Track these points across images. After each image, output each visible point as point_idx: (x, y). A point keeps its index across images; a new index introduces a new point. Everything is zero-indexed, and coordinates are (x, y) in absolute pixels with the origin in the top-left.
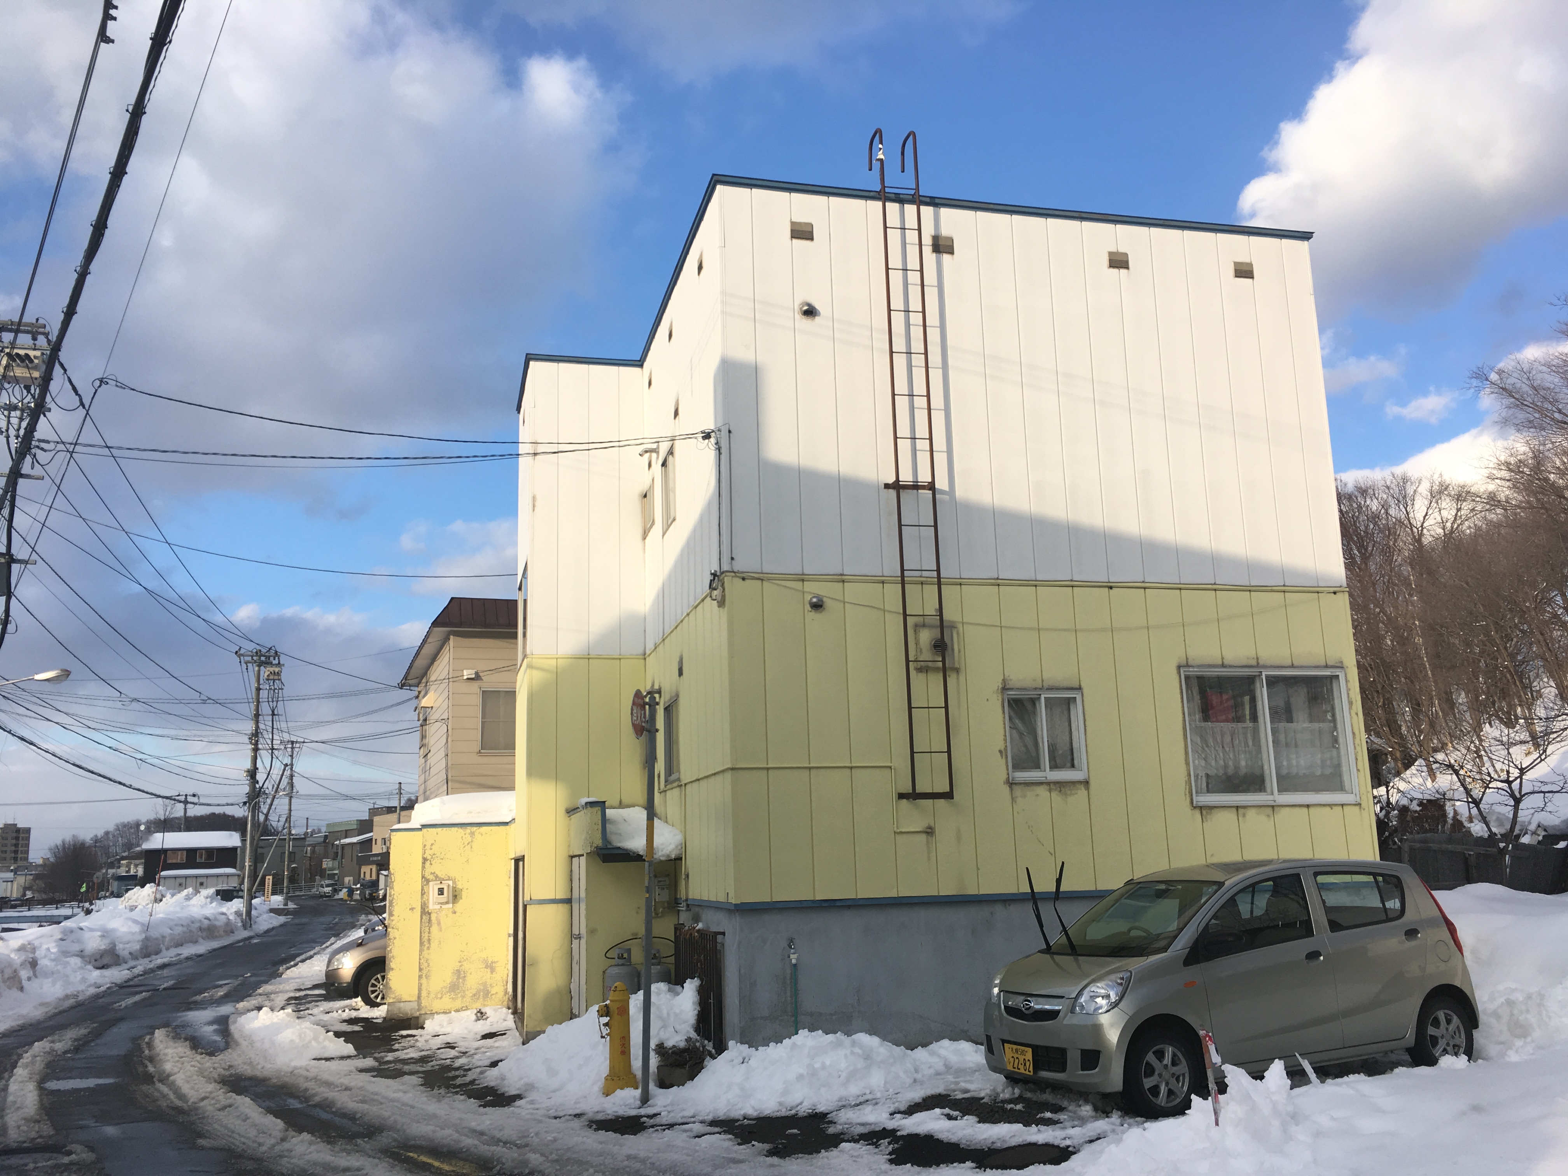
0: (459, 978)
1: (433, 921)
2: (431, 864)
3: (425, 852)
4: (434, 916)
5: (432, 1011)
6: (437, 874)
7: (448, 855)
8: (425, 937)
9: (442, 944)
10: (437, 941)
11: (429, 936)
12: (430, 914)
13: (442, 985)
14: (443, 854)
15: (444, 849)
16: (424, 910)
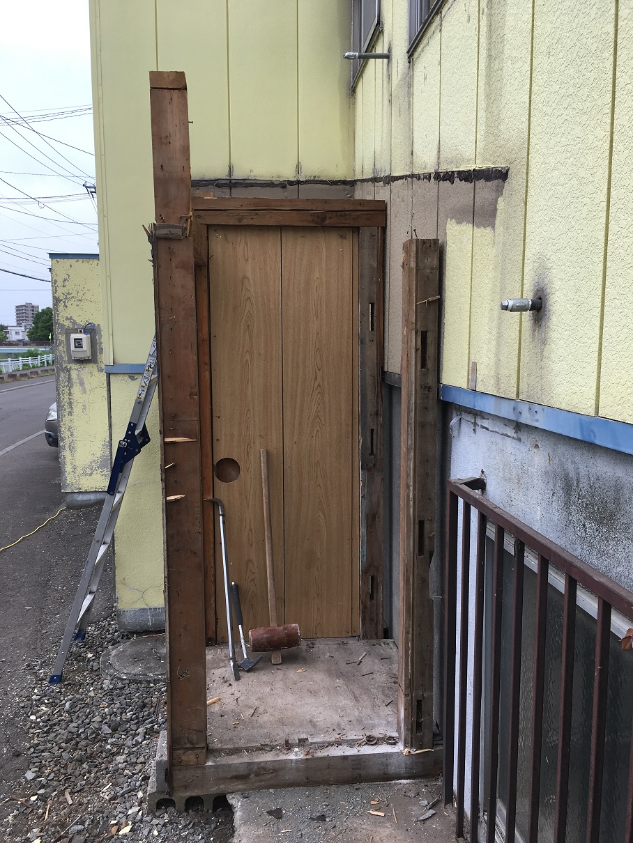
1: (74, 380)
2: (66, 307)
3: (56, 291)
4: (74, 374)
5: (80, 489)
6: (74, 320)
7: (88, 296)
8: (65, 400)
9: (87, 409)
10: (80, 405)
11: (69, 399)
12: (69, 371)
13: (91, 458)
14: (80, 294)
15: (82, 287)
16: (61, 365)
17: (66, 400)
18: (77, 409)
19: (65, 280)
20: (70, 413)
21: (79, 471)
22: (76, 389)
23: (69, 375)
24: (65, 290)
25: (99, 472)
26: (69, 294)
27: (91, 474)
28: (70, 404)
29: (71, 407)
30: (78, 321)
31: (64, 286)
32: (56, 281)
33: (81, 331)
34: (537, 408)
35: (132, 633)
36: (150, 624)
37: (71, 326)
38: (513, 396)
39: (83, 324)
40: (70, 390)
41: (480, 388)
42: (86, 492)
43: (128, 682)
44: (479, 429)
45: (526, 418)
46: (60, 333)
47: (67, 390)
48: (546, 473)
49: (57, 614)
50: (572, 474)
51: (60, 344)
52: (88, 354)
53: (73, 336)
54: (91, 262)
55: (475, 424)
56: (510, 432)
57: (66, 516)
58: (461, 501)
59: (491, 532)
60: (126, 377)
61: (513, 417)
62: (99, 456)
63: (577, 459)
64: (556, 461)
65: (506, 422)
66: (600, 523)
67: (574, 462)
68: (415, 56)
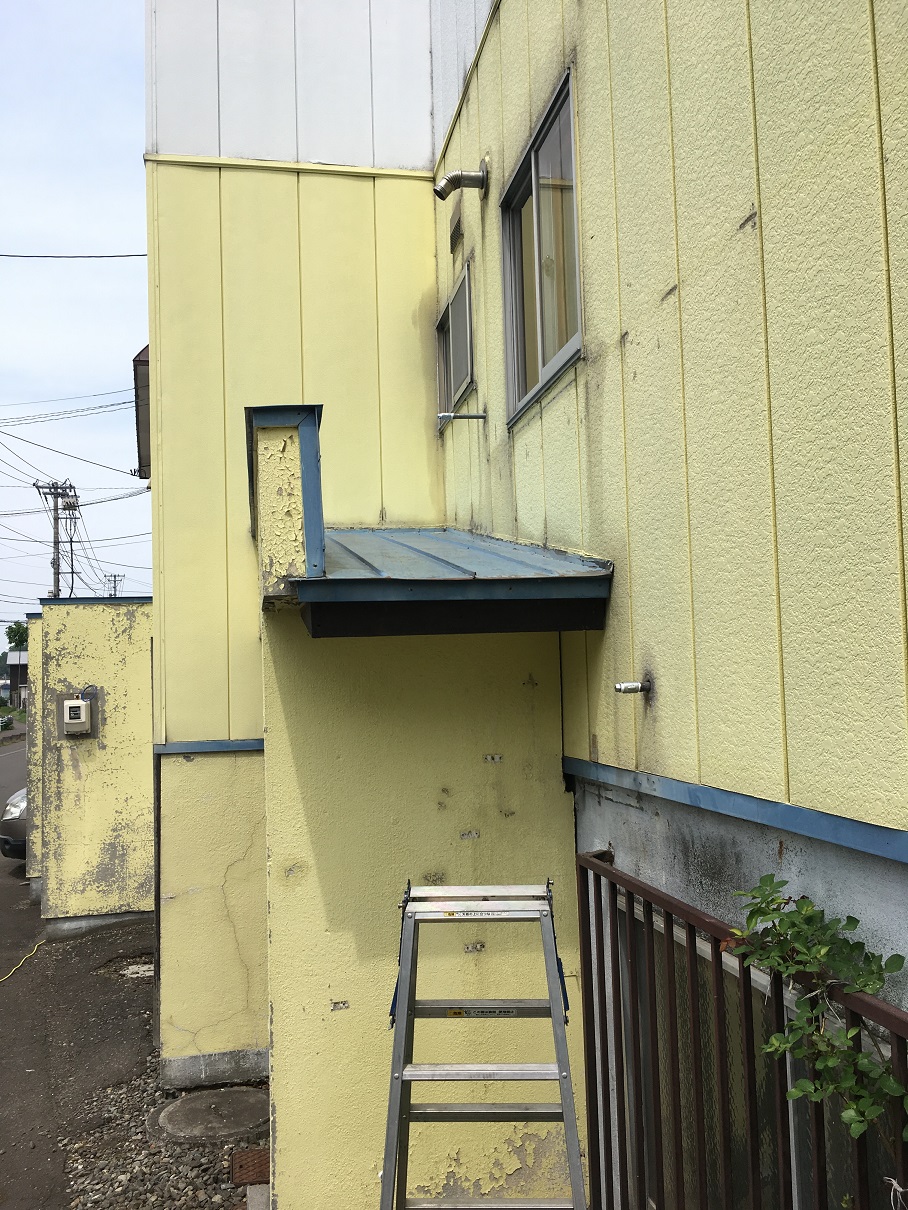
0: (113, 856)
1: (65, 762)
2: (60, 665)
3: (47, 646)
4: (66, 754)
5: (67, 913)
6: (70, 683)
7: (89, 651)
8: (52, 789)
9: (82, 801)
10: (72, 796)
11: (58, 787)
12: (59, 750)
13: (83, 869)
14: (79, 649)
15: (81, 640)
16: (49, 742)
17: (54, 789)
18: (68, 802)
19: (59, 632)
20: (58, 808)
21: (67, 887)
22: (68, 775)
23: (59, 756)
24: (58, 645)
25: (94, 887)
26: (64, 649)
27: (83, 891)
28: (59, 794)
29: (59, 799)
30: (75, 683)
31: (58, 639)
32: (47, 633)
33: (77, 698)
34: (654, 778)
35: (181, 1090)
36: (203, 1076)
37: (65, 690)
38: (632, 768)
39: (80, 687)
40: (59, 775)
41: (602, 760)
42: (76, 918)
43: (188, 1146)
44: (603, 802)
45: (645, 788)
46: (50, 701)
47: (55, 776)
48: (667, 838)
49: (70, 1076)
50: (688, 838)
51: (49, 715)
52: (88, 726)
53: (68, 703)
54: (95, 608)
55: (599, 796)
56: (634, 802)
57: (49, 953)
58: (591, 874)
59: (622, 902)
60: (181, 759)
61: (634, 788)
62: (95, 864)
63: (691, 822)
64: (674, 826)
65: (629, 792)
66: (712, 878)
67: (688, 826)
68: (516, 429)
